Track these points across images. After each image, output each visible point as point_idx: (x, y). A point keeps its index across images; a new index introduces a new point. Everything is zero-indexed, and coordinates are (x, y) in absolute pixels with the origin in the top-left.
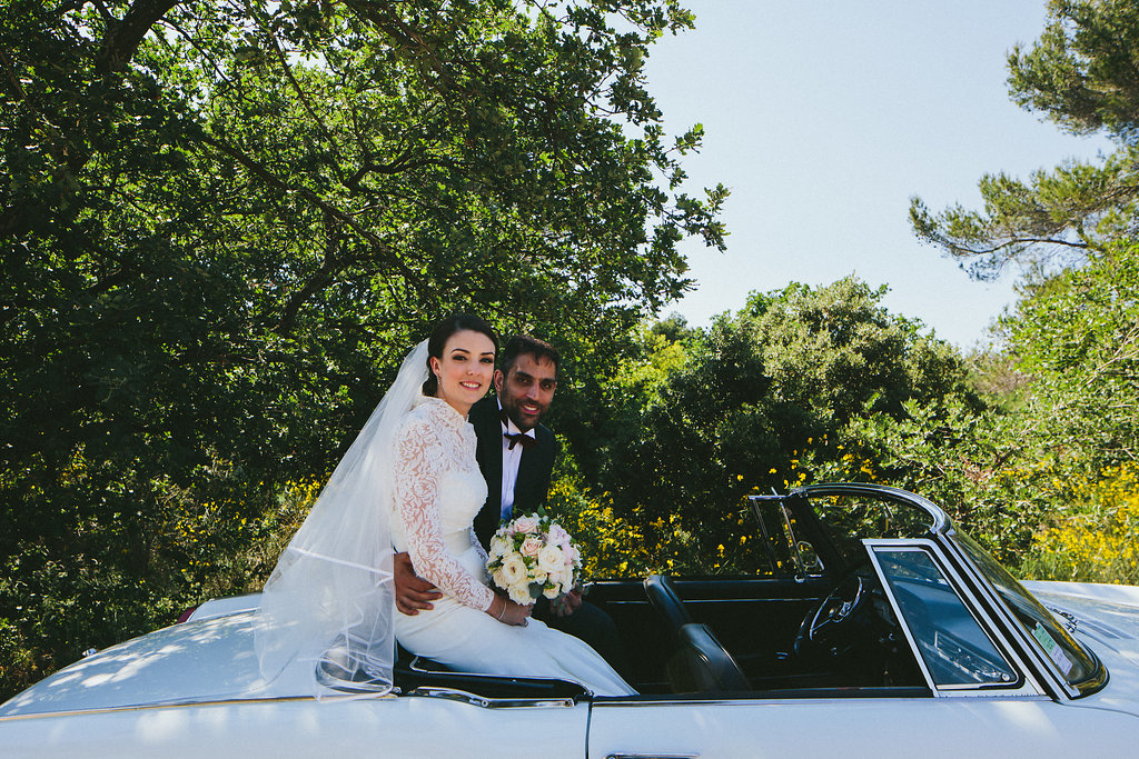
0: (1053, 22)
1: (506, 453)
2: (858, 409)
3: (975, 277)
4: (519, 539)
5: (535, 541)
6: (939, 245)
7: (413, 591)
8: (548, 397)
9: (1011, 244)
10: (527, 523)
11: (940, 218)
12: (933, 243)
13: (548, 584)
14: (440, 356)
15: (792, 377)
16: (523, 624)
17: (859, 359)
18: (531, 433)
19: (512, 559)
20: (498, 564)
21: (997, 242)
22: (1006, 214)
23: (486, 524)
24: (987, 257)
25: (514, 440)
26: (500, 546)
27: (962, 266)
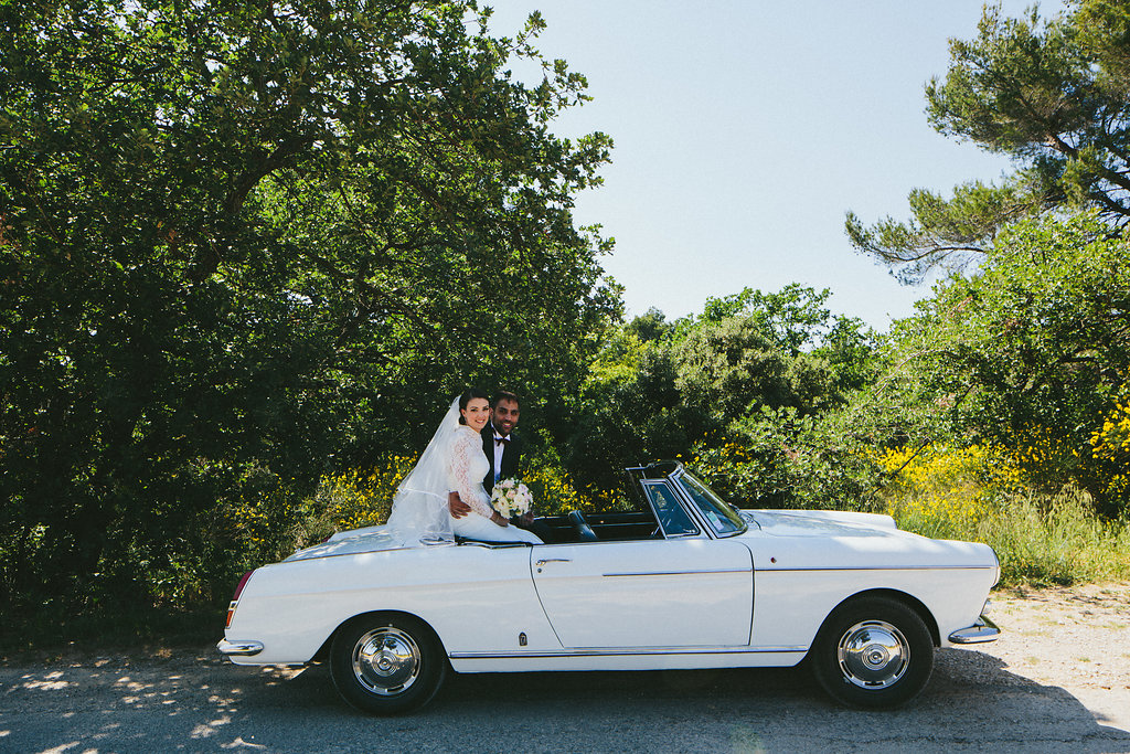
0: (956, 63)
1: (496, 448)
2: (742, 410)
3: (903, 283)
4: (505, 491)
5: (513, 492)
6: (872, 254)
7: (458, 506)
8: (515, 419)
9: (932, 252)
10: (509, 483)
11: (873, 230)
12: (868, 252)
13: (518, 510)
14: (465, 409)
15: (694, 390)
16: (506, 526)
17: (746, 374)
18: (508, 438)
19: (502, 499)
20: (496, 501)
21: (921, 251)
22: (928, 227)
23: (488, 483)
24: (912, 264)
25: (499, 441)
26: (496, 494)
27: (891, 272)
